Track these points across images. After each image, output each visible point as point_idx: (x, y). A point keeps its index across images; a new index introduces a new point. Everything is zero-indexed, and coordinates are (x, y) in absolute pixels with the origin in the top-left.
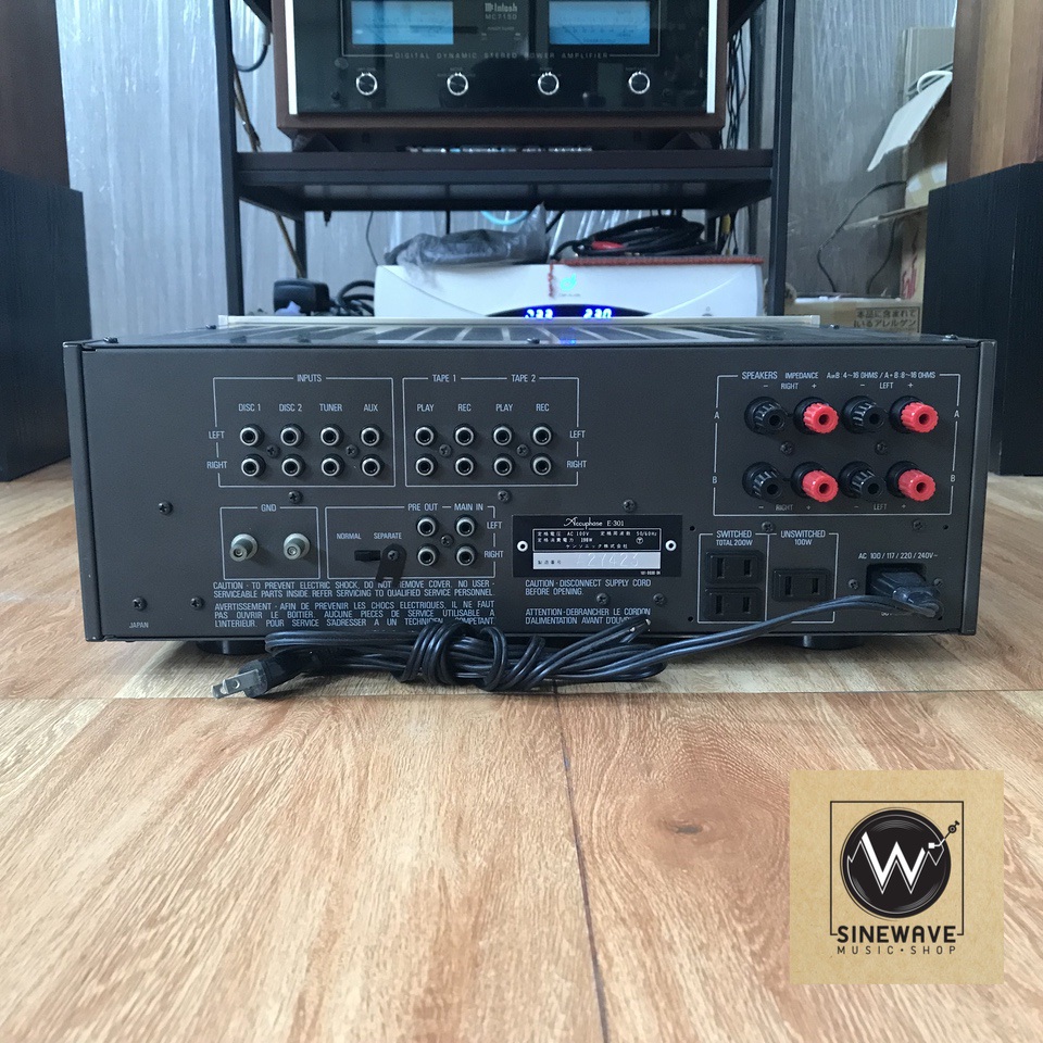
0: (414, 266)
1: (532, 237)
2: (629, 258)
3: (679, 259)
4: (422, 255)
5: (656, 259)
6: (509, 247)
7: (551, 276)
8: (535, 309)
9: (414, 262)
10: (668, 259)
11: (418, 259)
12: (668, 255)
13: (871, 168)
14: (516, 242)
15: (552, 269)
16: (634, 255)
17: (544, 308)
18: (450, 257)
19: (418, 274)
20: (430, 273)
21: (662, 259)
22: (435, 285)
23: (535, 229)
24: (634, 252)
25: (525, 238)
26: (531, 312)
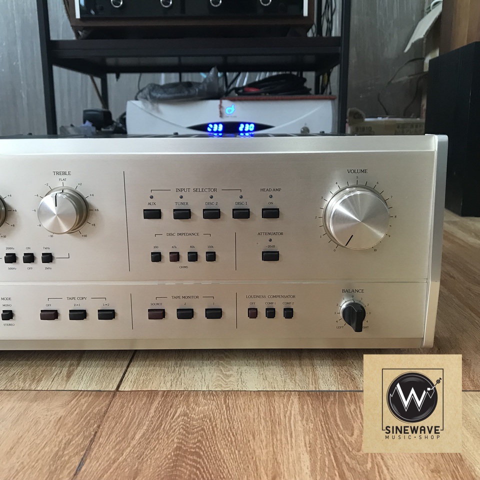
0: (147, 101)
1: (210, 85)
2: (263, 96)
3: (290, 97)
4: (150, 94)
5: (277, 97)
6: (197, 90)
7: (221, 107)
8: (213, 124)
9: (146, 98)
10: (283, 97)
11: (148, 97)
12: (284, 95)
13: (406, 50)
14: (201, 87)
15: (221, 102)
16: (265, 95)
17: (218, 124)
18: (165, 96)
19: (149, 105)
20: (156, 105)
21: (280, 97)
22: (158, 111)
23: (212, 80)
24: (265, 93)
25: (205, 85)
26: (211, 126)
